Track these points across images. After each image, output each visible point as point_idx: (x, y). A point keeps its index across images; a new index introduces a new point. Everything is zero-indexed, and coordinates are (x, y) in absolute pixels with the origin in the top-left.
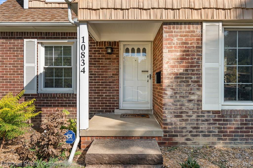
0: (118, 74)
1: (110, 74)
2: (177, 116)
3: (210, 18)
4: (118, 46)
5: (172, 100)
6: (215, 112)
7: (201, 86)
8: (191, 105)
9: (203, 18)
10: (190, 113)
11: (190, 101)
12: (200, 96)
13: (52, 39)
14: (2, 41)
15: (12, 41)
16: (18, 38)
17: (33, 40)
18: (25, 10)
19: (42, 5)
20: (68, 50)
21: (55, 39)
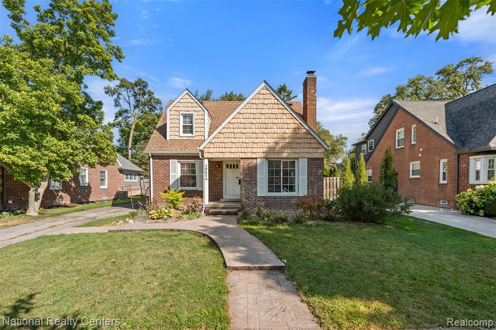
0: (222, 179)
1: (218, 179)
2: (246, 199)
3: (260, 157)
4: (222, 163)
5: (244, 192)
6: (262, 197)
7: (257, 186)
8: (252, 194)
9: (257, 157)
10: (252, 197)
11: (252, 192)
12: (256, 190)
13: (185, 159)
14: (157, 160)
15: (163, 160)
16: (166, 159)
17: (175, 160)
18: (168, 141)
19: (177, 138)
20: (193, 165)
21: (187, 159)
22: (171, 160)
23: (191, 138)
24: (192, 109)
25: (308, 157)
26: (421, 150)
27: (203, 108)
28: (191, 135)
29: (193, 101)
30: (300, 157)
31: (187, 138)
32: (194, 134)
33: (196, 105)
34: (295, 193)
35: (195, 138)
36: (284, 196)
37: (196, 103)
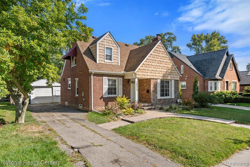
1: (128, 89)
2: (153, 100)
6: (159, 99)
9: (158, 78)
10: (155, 100)
11: (155, 97)
12: (157, 96)
13: (111, 77)
14: (95, 77)
15: (99, 77)
16: (101, 76)
17: (106, 77)
18: (98, 64)
19: (103, 62)
20: (115, 81)
21: (113, 77)
22: (104, 77)
23: (111, 64)
24: (111, 45)
25: (174, 79)
26: (186, 77)
27: (117, 45)
28: (110, 61)
29: (112, 40)
30: (172, 79)
31: (108, 63)
32: (113, 61)
33: (113, 42)
34: (169, 97)
35: (113, 64)
36: (167, 99)
37: (114, 41)
